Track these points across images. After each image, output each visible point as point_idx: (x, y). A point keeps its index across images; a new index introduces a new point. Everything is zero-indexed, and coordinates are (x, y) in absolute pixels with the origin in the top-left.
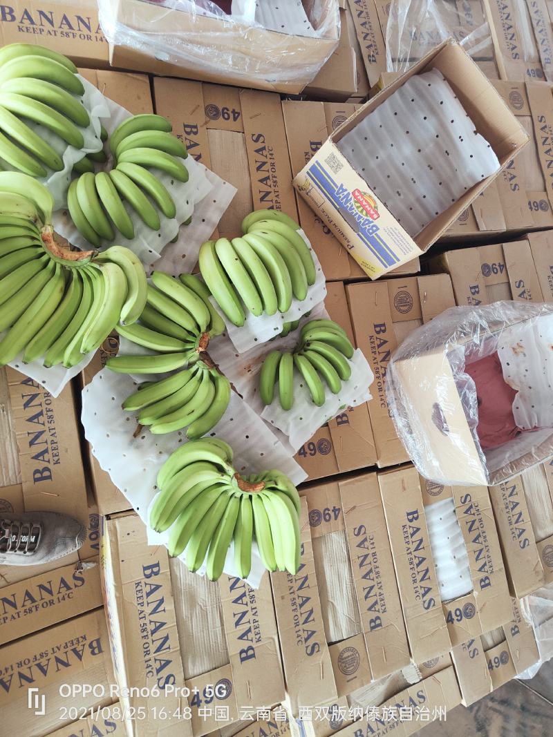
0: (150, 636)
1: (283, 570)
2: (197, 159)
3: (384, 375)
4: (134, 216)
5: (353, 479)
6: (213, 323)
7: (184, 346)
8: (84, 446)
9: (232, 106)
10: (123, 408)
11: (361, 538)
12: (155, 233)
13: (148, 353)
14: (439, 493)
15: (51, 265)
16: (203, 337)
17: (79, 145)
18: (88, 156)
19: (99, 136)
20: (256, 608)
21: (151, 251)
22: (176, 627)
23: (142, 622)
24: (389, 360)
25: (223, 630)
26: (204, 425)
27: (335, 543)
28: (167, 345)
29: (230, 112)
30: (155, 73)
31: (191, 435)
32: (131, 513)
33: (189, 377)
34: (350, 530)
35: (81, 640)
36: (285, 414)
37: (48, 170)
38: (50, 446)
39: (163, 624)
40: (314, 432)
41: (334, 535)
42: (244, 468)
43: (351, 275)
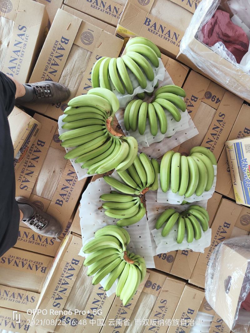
0: (61, 284)
1: (121, 300)
2: (189, 112)
3: (216, 246)
4: (148, 126)
5: (174, 280)
6: (153, 185)
7: (137, 187)
8: (78, 203)
9: (219, 96)
10: (100, 198)
11: (162, 305)
12: (153, 137)
13: (122, 181)
14: (209, 310)
15: (105, 131)
16: (145, 189)
17: (143, 87)
18: (145, 92)
19: (154, 86)
20: (104, 302)
21: (146, 143)
22: (71, 288)
23: (61, 278)
24: (222, 241)
25: (87, 301)
26: (126, 223)
27: (150, 299)
28: (130, 184)
29: (216, 99)
30: (193, 69)
31: (118, 224)
32: (80, 236)
33: (131, 200)
34: (160, 299)
35: (40, 263)
36: (161, 237)
37: (126, 92)
38: (68, 194)
39: (67, 284)
40: (169, 251)
41: (152, 296)
42: (132, 247)
43: (228, 195)
